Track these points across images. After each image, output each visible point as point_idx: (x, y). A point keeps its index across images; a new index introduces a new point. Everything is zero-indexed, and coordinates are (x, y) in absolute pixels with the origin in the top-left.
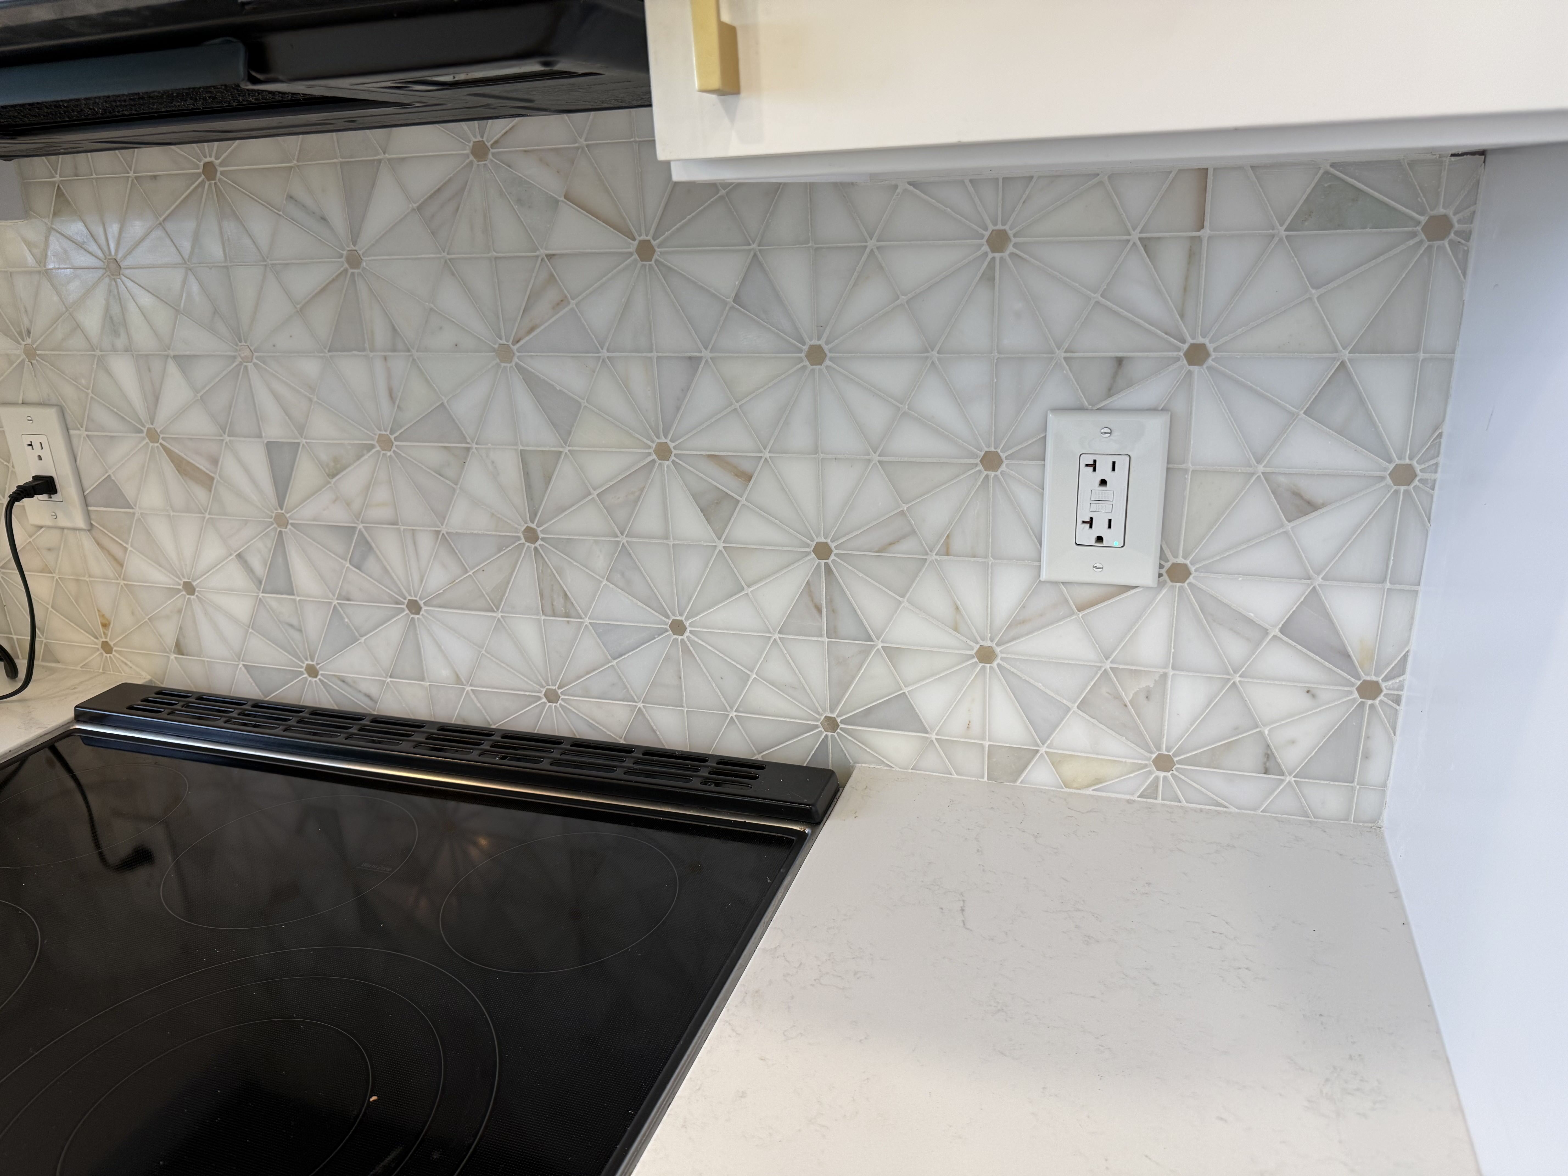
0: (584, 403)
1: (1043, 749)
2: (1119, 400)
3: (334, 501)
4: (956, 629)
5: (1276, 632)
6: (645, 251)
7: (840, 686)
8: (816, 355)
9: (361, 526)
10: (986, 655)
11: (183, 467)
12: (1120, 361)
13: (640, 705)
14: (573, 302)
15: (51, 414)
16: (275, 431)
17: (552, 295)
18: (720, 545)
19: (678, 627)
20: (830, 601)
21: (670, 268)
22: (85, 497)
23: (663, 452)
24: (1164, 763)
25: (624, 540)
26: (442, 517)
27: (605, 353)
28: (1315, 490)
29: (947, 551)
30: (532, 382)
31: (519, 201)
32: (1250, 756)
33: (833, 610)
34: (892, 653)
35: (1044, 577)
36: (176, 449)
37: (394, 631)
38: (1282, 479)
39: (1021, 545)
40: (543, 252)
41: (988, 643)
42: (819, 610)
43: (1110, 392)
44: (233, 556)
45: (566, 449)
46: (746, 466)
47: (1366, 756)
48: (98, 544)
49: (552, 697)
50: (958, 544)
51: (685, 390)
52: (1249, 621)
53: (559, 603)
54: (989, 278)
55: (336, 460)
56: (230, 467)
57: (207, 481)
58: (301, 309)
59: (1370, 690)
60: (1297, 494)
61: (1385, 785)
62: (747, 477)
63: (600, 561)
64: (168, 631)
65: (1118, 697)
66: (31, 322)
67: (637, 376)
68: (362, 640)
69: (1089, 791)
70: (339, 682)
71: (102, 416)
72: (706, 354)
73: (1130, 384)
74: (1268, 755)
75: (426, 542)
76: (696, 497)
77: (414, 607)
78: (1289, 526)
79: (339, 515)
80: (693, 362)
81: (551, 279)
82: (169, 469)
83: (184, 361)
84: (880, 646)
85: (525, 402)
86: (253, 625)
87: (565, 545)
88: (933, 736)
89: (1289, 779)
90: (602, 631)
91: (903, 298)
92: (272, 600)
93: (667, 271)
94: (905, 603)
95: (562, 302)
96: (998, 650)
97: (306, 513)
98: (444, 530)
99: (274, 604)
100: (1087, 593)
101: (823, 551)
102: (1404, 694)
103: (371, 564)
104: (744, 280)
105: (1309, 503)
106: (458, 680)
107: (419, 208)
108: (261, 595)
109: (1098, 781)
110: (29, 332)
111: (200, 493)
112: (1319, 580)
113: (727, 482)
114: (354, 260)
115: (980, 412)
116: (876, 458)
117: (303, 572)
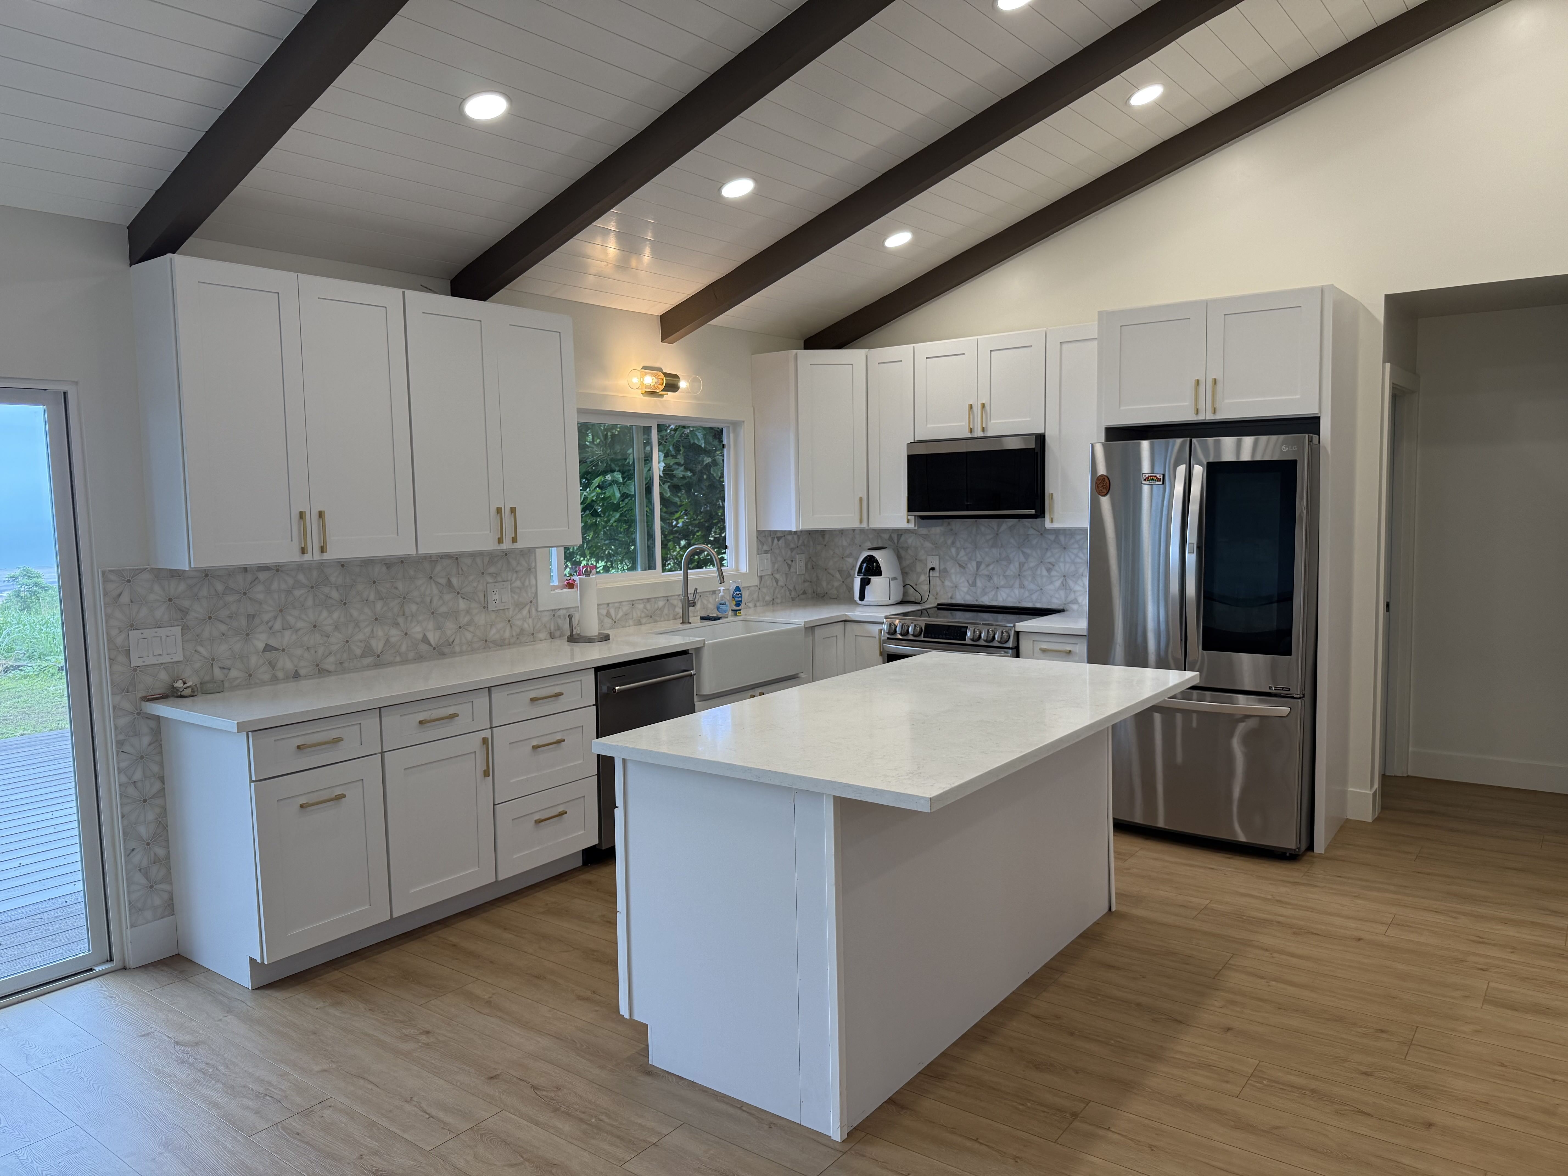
3: (987, 571)
9: (991, 575)
15: (938, 557)
20: (1065, 584)
21: (1045, 537)
22: (940, 571)
23: (1042, 562)
25: (1034, 576)
34: (1074, 592)
36: (960, 563)
37: (993, 593)
44: (966, 581)
45: (1027, 562)
49: (1019, 603)
55: (989, 564)
56: (969, 565)
57: (964, 568)
58: (988, 539)
62: (1054, 565)
63: (1030, 579)
64: (950, 595)
71: (947, 558)
76: (1046, 569)
77: (998, 588)
80: (1047, 549)
82: (957, 566)
85: (1021, 555)
86: (967, 591)
87: (1024, 577)
91: (1076, 541)
97: (980, 573)
98: (1005, 575)
99: (972, 588)
101: (1064, 576)
104: (1055, 539)
117: (979, 584)
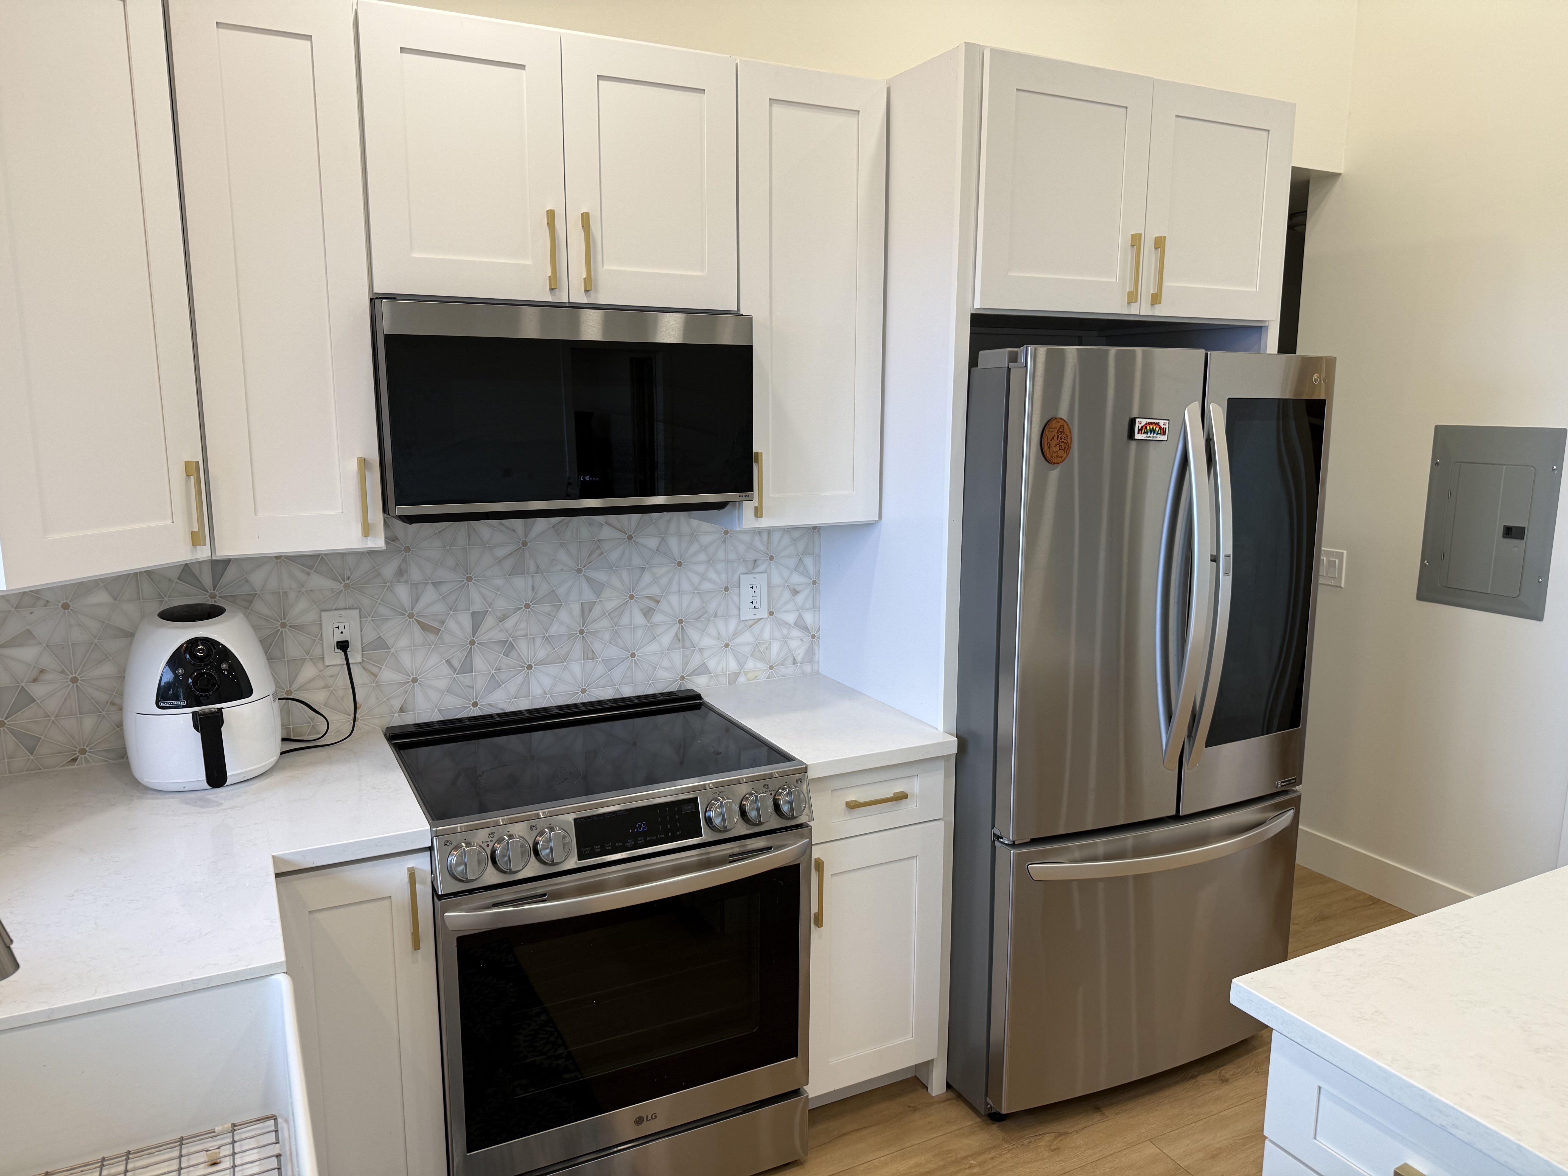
0: (606, 584)
1: (742, 671)
2: (755, 571)
3: (500, 631)
4: (719, 639)
5: (793, 625)
6: (630, 538)
7: (685, 664)
8: (680, 564)
9: (511, 639)
10: (727, 646)
11: (424, 627)
12: (755, 561)
13: (618, 686)
14: (605, 554)
15: (356, 612)
16: (477, 607)
17: (598, 552)
18: (649, 625)
19: (633, 655)
20: (683, 637)
21: (637, 542)
22: (362, 648)
23: (632, 597)
24: (771, 667)
25: (616, 628)
26: (547, 631)
27: (614, 568)
28: (798, 588)
29: (716, 616)
30: (589, 580)
31: (590, 524)
32: (790, 660)
33: (683, 640)
34: (701, 650)
35: (741, 620)
36: (422, 620)
37: (519, 679)
38: (791, 586)
39: (736, 612)
40: (596, 539)
41: (727, 642)
42: (680, 641)
43: (753, 569)
44: (444, 661)
45: (598, 600)
46: (658, 598)
47: (814, 654)
48: (364, 668)
49: (583, 691)
50: (719, 614)
51: (640, 578)
52: (788, 623)
53: (590, 655)
54: (724, 542)
55: (504, 615)
56: (451, 624)
57: (436, 631)
58: (499, 561)
59: (813, 637)
60: (794, 590)
61: (819, 661)
62: (658, 602)
63: (607, 636)
64: (397, 704)
65: (760, 651)
66: (352, 574)
67: (625, 575)
68: (503, 686)
69: (754, 681)
70: (489, 707)
71: (383, 610)
72: (647, 566)
73: (758, 566)
74: (794, 659)
75: (538, 641)
76: (642, 610)
77: (530, 667)
78: (793, 598)
79: (501, 636)
80: (643, 569)
81: (598, 547)
82: (416, 629)
83: (436, 585)
84: (697, 648)
85: (585, 586)
86: (449, 691)
87: (594, 633)
88: (713, 675)
89: (799, 665)
90: (605, 662)
91: (703, 548)
92: (461, 677)
93: (636, 543)
94: (705, 634)
95: (602, 553)
96: (730, 643)
97: (486, 637)
98: (547, 635)
99: (461, 679)
100: (751, 622)
101: (681, 622)
102: (820, 636)
103: (513, 654)
104: (659, 545)
105: (797, 592)
106: (545, 693)
107: (553, 527)
108: (455, 676)
109: (756, 677)
110: (349, 578)
111: (432, 637)
112: (801, 610)
113: (652, 604)
114: (525, 544)
115: (723, 576)
116: (696, 591)
117: (479, 662)
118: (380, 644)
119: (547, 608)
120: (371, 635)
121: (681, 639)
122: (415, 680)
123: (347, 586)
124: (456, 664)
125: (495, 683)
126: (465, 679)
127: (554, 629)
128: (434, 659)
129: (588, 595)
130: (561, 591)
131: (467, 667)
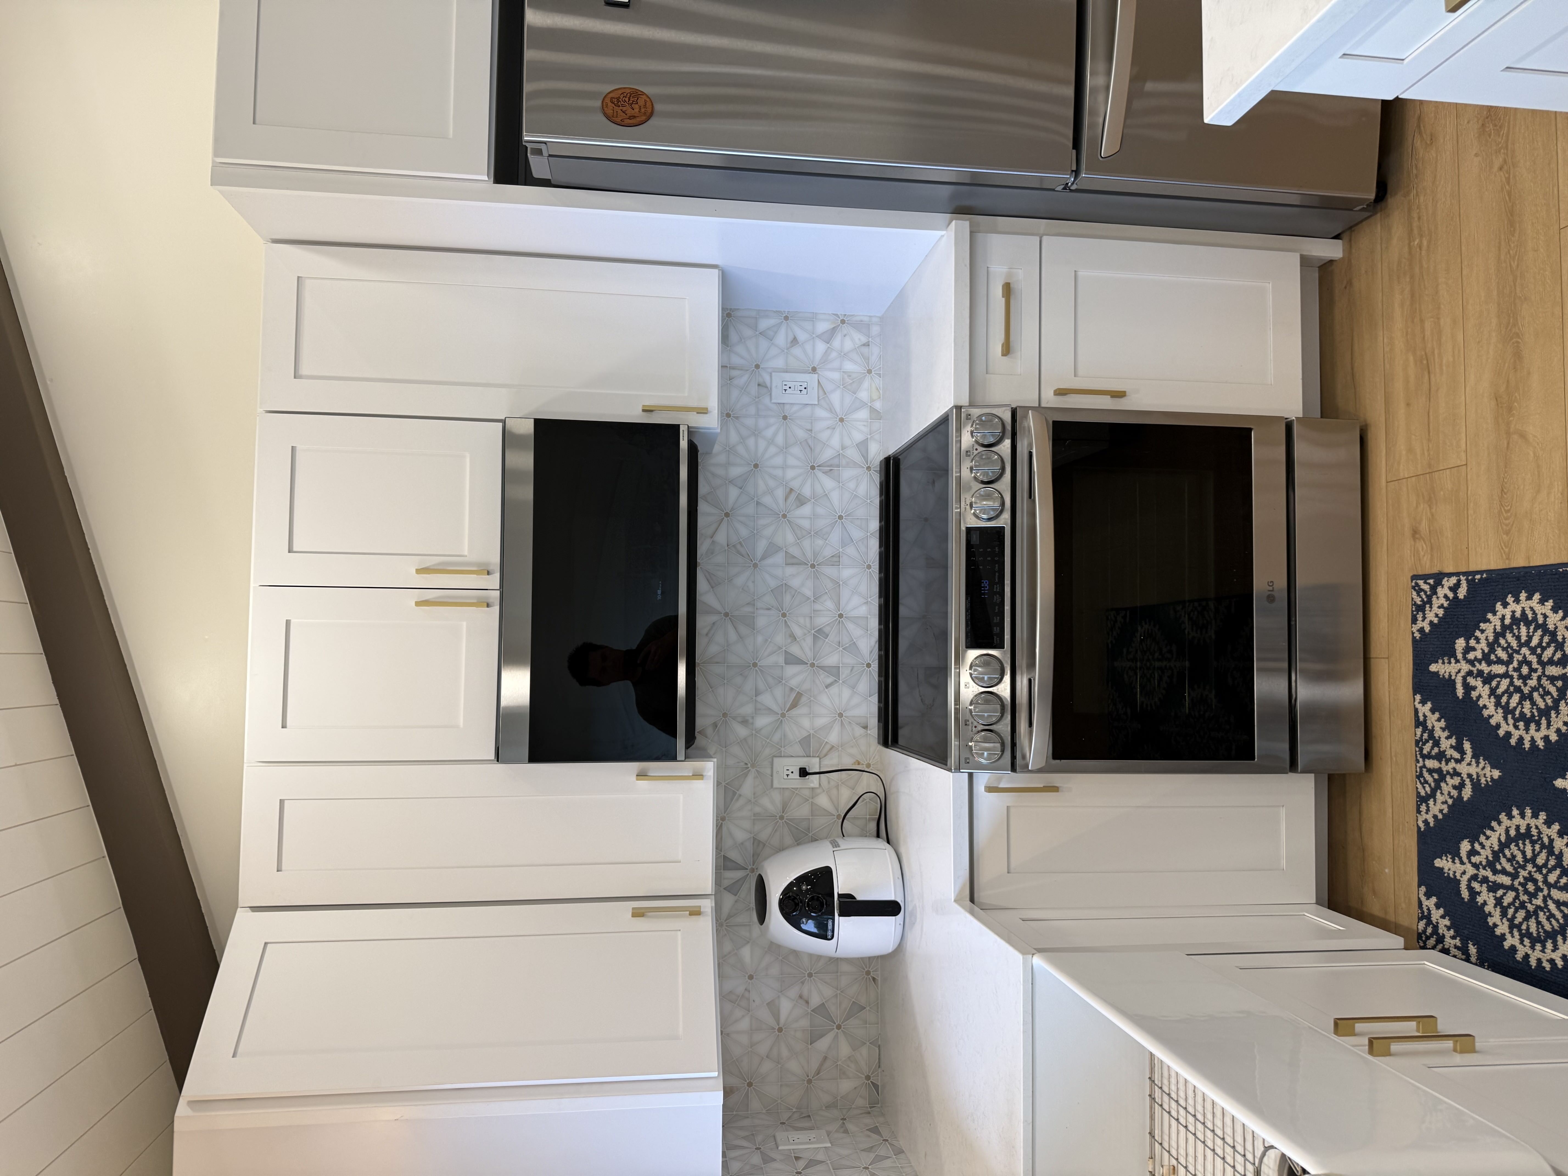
0: (770, 540)
1: (869, 404)
4: (834, 428)
5: (828, 345)
6: (727, 515)
7: (855, 465)
8: (756, 466)
10: (842, 420)
11: (794, 705)
12: (759, 385)
13: (869, 534)
14: (741, 540)
15: (776, 760)
16: (781, 660)
17: (739, 547)
18: (813, 500)
19: (840, 517)
20: (828, 466)
22: (807, 756)
24: (869, 372)
26: (808, 598)
27: (755, 532)
28: (791, 338)
29: (811, 430)
30: (764, 558)
31: (712, 553)
32: (865, 350)
33: (831, 466)
34: (843, 448)
35: (817, 403)
36: (788, 706)
37: (850, 626)
38: (788, 345)
39: (808, 410)
40: (726, 548)
41: (838, 419)
42: (831, 470)
43: (767, 387)
46: (788, 490)
47: (862, 321)
48: (825, 756)
49: (869, 567)
50: (809, 427)
51: (766, 507)
52: (826, 351)
53: (835, 559)
54: (737, 418)
56: (793, 683)
57: (799, 695)
59: (843, 322)
60: (792, 342)
61: (870, 316)
62: (791, 490)
63: (820, 542)
65: (851, 384)
66: (743, 762)
67: (762, 522)
68: (855, 640)
69: (881, 392)
70: (872, 654)
71: (776, 737)
72: (756, 499)
73: (765, 382)
74: (864, 345)
75: (818, 607)
77: (841, 616)
78: (800, 343)
79: (809, 640)
80: (758, 503)
81: (734, 546)
82: (794, 712)
83: (757, 693)
84: (841, 452)
86: (853, 687)
87: (815, 555)
88: (869, 436)
89: (870, 339)
90: (844, 545)
91: (742, 441)
92: (842, 677)
93: (732, 509)
94: (827, 443)
95: (740, 543)
96: (840, 417)
97: (810, 654)
99: (844, 676)
100: (821, 392)
101: (813, 468)
102: (843, 313)
103: (827, 630)
104: (736, 486)
105: (794, 339)
106: (867, 603)
107: (712, 587)
108: (841, 682)
109: (877, 389)
110: (746, 764)
111: (804, 699)
112: (814, 336)
113: (793, 497)
114: (726, 615)
115: (772, 420)
116: (784, 450)
117: (832, 660)
118: (805, 742)
119: (787, 598)
120: (798, 749)
121: (831, 468)
122: (841, 715)
123: (753, 766)
124: (830, 680)
125: (851, 649)
126: (844, 673)
127: (808, 592)
128: (824, 699)
129: (779, 558)
130: (773, 584)
131: (834, 671)
